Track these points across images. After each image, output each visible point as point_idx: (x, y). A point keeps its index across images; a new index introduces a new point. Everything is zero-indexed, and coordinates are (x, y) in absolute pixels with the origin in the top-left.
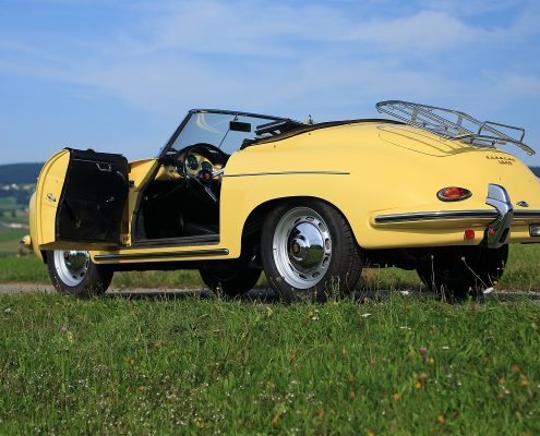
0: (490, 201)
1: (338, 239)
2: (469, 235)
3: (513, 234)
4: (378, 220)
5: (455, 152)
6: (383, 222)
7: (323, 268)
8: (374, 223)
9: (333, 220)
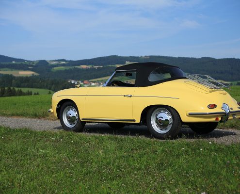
0: (223, 109)
1: (175, 119)
2: (217, 119)
3: (229, 118)
4: (189, 114)
5: (211, 92)
6: (191, 115)
7: (169, 128)
8: (188, 115)
9: (173, 112)
